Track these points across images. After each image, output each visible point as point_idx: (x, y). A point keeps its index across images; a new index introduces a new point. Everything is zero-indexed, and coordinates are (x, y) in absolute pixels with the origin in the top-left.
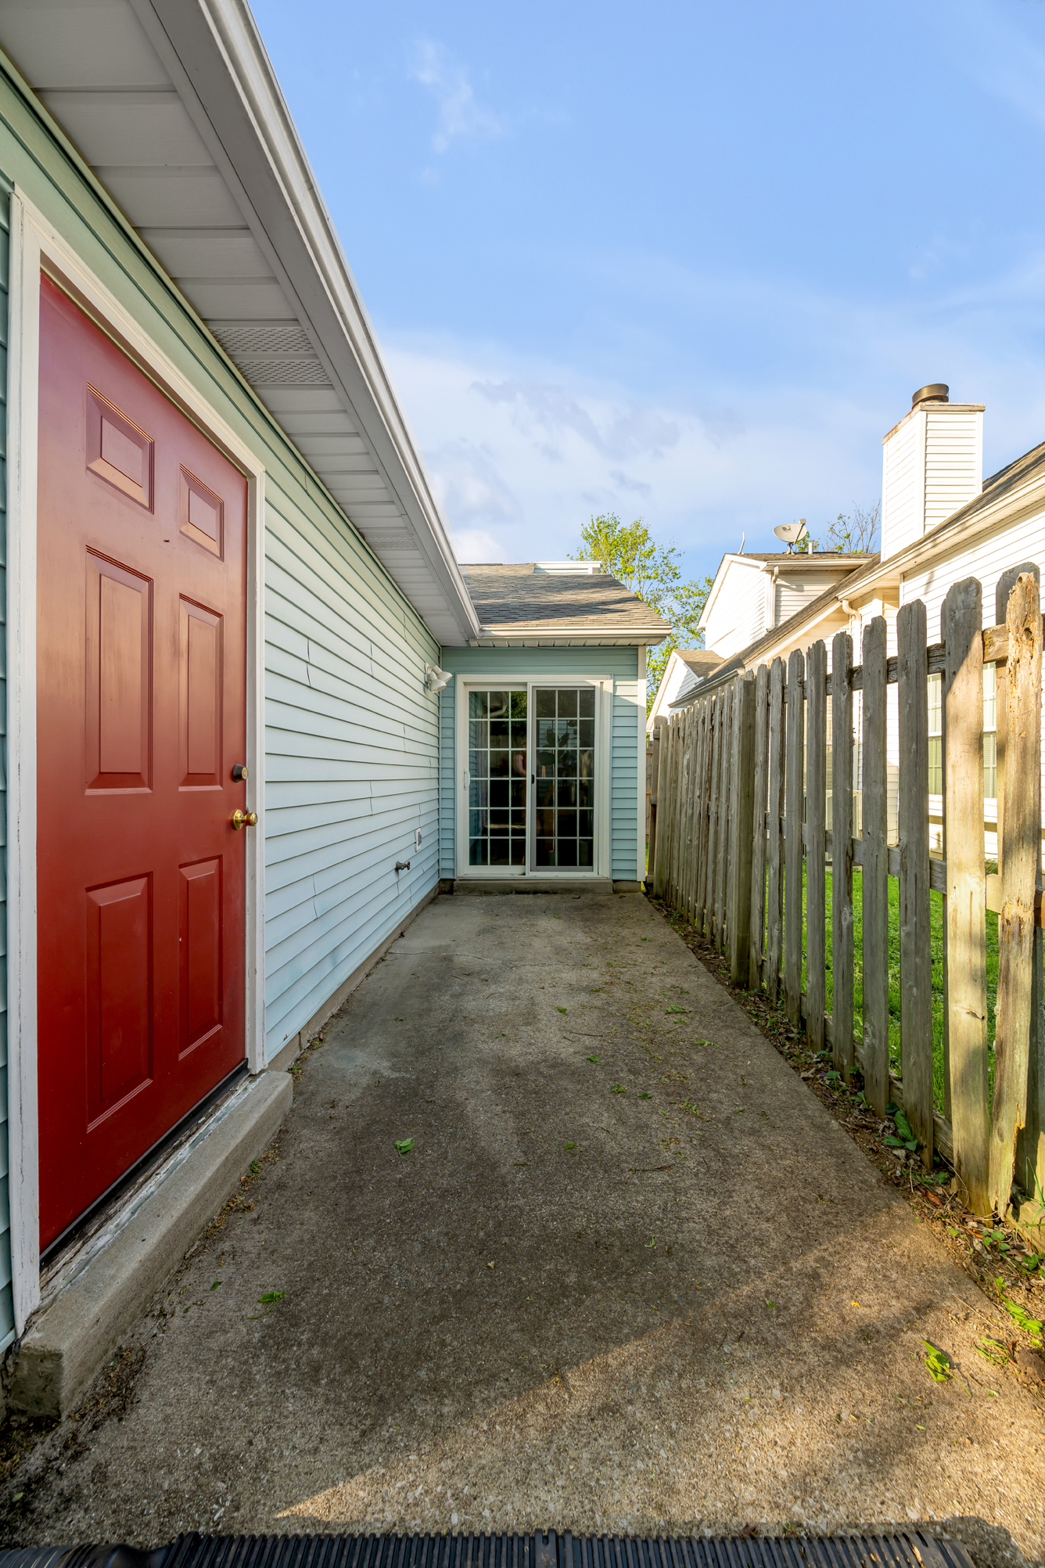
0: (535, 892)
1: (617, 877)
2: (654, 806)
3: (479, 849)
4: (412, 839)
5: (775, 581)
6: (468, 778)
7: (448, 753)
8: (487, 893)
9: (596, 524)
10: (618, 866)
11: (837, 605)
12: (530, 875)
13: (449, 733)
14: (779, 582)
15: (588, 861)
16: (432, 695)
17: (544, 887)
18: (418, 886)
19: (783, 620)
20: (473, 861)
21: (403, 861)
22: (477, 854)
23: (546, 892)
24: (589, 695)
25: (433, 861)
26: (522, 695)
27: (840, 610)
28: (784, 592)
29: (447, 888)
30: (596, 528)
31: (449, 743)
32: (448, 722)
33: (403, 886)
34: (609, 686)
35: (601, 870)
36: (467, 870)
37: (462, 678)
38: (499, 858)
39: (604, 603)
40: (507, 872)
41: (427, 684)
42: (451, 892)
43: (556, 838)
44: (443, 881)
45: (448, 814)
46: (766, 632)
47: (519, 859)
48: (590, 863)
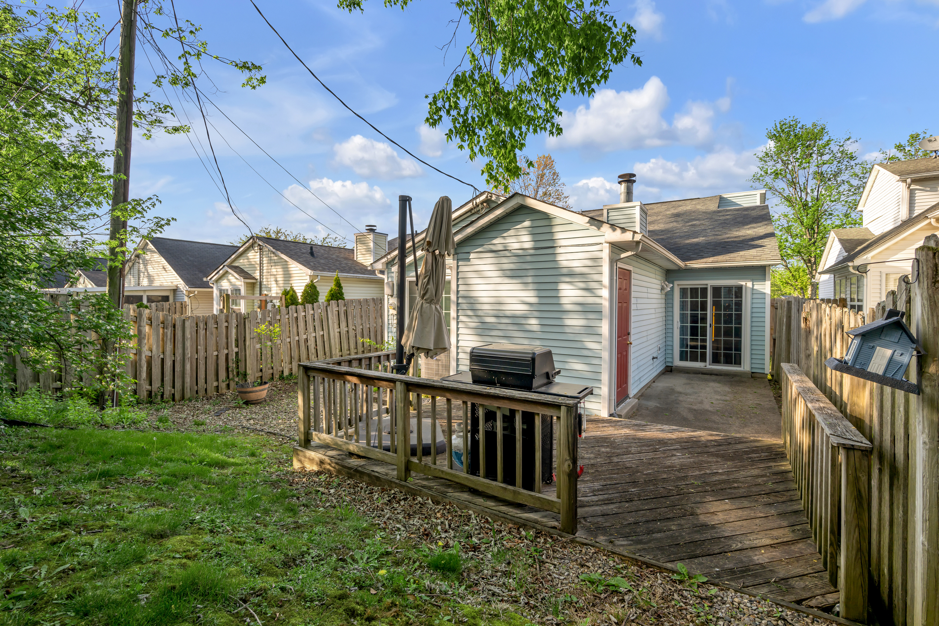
0: (711, 374)
1: (754, 371)
2: (774, 340)
3: (684, 355)
4: (657, 349)
5: (909, 188)
6: (679, 324)
7: (670, 314)
8: (688, 373)
9: (779, 126)
10: (754, 366)
11: (927, 221)
12: (709, 367)
13: (670, 305)
14: (913, 187)
15: (738, 362)
16: (664, 292)
17: (715, 372)
18: (658, 367)
19: (917, 212)
20: (681, 359)
21: (655, 356)
22: (683, 356)
23: (717, 375)
24: (739, 289)
25: (663, 358)
26: (706, 289)
27: (930, 224)
28: (918, 194)
29: (669, 370)
30: (779, 130)
31: (670, 309)
32: (670, 301)
33: (655, 365)
34: (749, 284)
35: (746, 366)
36: (678, 363)
37: (676, 283)
38: (694, 358)
39: (753, 239)
40: (698, 365)
41: (662, 289)
42: (671, 371)
43: (722, 351)
44: (667, 366)
45: (670, 339)
46: (900, 222)
47: (703, 359)
48: (740, 364)
